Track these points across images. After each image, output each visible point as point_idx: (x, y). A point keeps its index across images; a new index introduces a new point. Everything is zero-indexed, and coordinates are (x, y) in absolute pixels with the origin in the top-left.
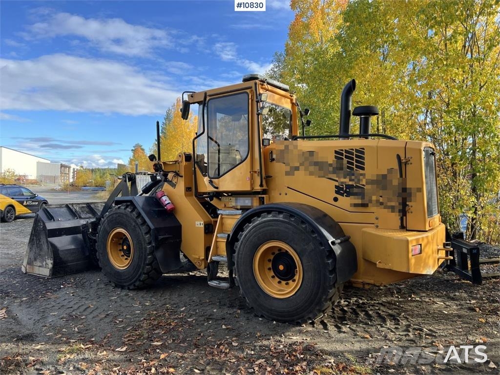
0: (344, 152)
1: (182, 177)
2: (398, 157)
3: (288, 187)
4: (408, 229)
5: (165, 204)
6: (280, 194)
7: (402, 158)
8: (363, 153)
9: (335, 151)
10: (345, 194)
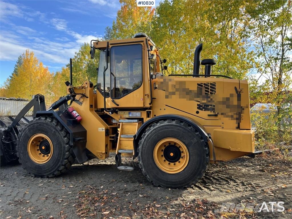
0: (203, 85)
1: (88, 97)
2: (236, 88)
3: (166, 105)
4: (240, 128)
5: (75, 117)
6: (161, 109)
7: (238, 89)
8: (215, 85)
9: (198, 84)
10: (204, 109)
